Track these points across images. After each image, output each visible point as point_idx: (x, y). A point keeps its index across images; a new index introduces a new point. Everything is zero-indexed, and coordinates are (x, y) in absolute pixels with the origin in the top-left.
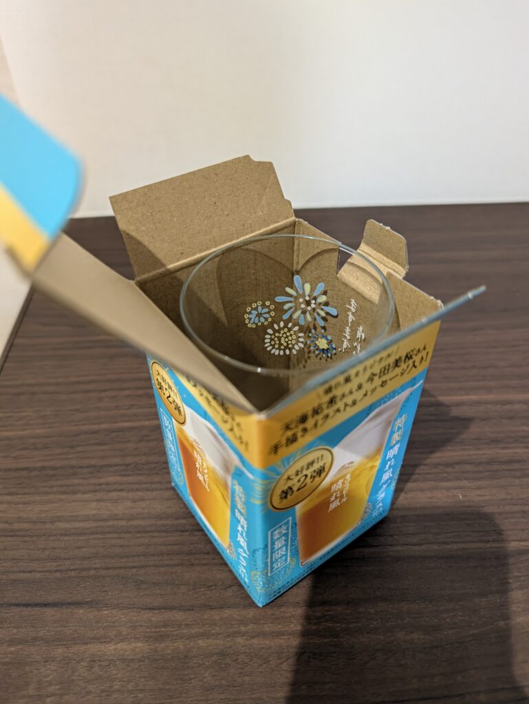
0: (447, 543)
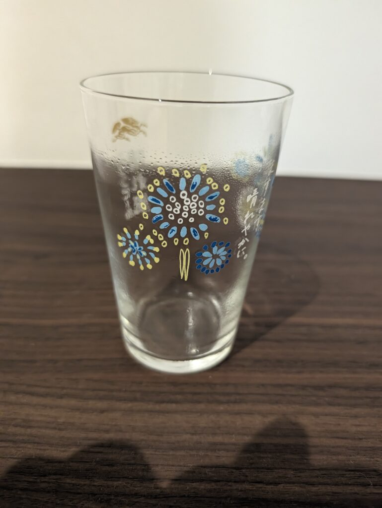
0: (313, 484)
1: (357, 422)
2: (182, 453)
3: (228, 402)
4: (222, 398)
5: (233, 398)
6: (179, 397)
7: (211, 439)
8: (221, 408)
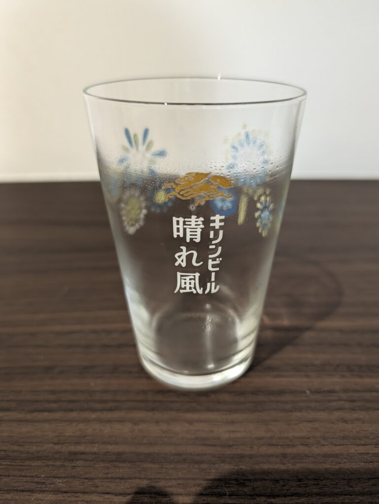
1: (232, 428)
2: (39, 463)
3: (102, 410)
4: (97, 406)
5: (109, 405)
6: (54, 405)
7: (73, 448)
8: (94, 416)
